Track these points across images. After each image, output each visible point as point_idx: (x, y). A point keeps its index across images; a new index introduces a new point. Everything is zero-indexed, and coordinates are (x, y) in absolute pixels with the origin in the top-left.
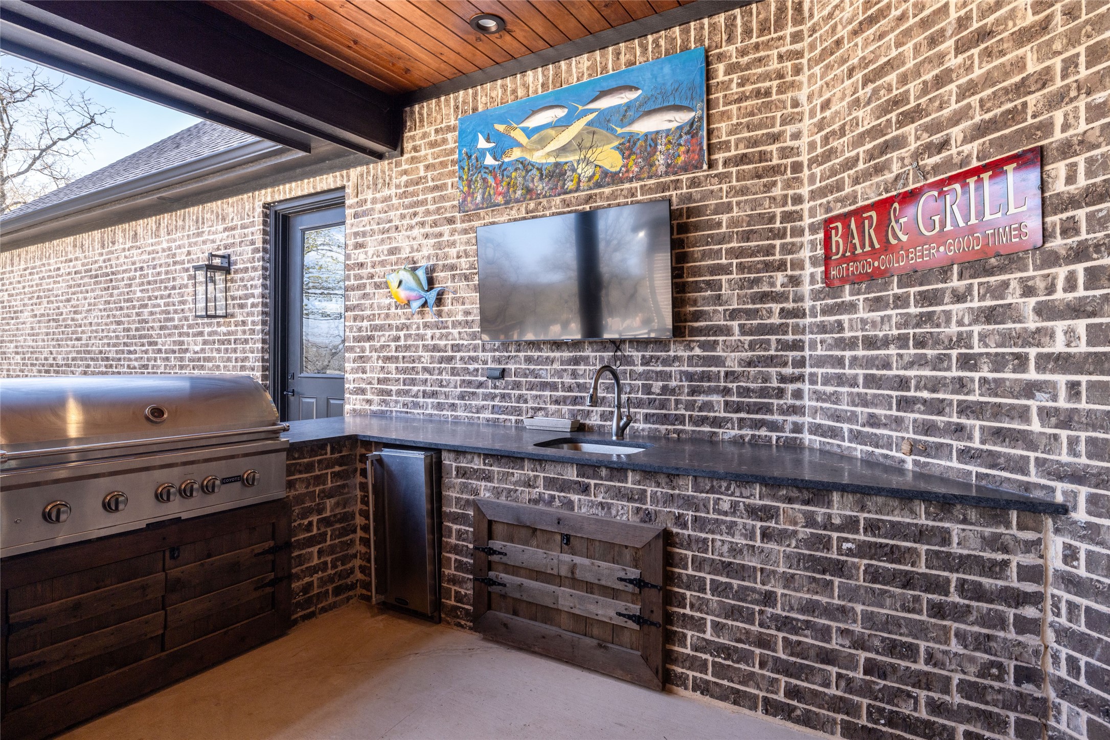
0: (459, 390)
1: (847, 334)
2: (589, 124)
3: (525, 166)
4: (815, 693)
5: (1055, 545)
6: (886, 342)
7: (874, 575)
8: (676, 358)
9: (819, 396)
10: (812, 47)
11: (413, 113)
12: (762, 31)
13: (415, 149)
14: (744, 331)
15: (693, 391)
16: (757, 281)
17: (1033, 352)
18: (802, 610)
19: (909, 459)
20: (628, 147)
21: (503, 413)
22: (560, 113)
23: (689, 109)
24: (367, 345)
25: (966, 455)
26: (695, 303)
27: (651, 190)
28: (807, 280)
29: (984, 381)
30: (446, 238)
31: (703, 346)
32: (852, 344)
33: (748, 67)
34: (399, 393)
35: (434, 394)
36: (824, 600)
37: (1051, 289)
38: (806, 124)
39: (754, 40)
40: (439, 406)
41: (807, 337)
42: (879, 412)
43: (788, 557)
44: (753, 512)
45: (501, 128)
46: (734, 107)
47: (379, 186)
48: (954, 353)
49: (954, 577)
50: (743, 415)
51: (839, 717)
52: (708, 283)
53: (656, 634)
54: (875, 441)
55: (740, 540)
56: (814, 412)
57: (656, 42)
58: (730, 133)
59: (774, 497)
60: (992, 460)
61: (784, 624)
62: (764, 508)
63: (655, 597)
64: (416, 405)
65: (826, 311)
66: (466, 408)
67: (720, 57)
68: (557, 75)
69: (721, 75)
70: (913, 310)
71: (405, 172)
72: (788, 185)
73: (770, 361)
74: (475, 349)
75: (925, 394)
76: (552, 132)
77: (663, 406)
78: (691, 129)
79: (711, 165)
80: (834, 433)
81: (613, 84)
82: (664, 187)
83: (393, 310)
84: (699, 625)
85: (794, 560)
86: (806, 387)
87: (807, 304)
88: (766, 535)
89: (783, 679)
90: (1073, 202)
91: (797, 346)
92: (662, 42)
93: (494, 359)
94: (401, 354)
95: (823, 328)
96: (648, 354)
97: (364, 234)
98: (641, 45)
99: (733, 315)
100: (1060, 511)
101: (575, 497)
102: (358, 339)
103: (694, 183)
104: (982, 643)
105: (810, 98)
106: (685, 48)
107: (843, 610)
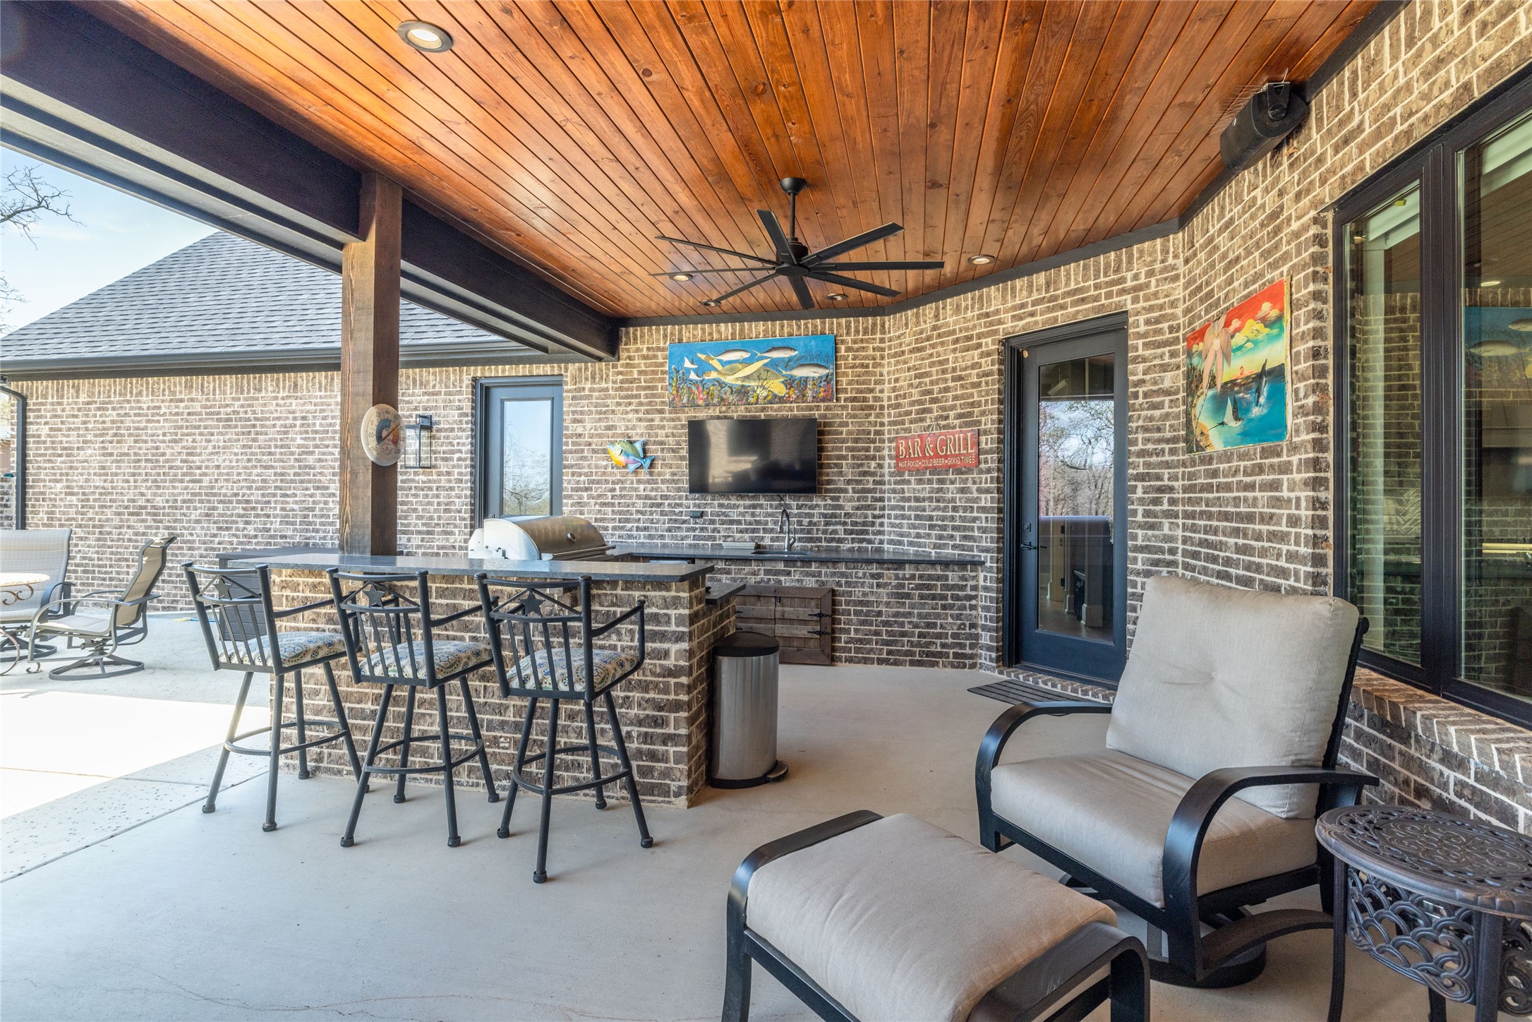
0: (667, 525)
1: (907, 495)
2: (765, 365)
3: (721, 384)
4: (898, 651)
5: (982, 575)
6: (924, 500)
7: (922, 597)
8: (817, 506)
9: (892, 525)
10: (890, 348)
11: (627, 333)
12: (865, 333)
13: (629, 358)
14: (854, 491)
15: (827, 524)
16: (861, 465)
17: (975, 505)
18: (893, 616)
19: (933, 551)
20: (789, 383)
21: (702, 540)
22: (746, 355)
23: (826, 368)
24: (585, 494)
25: (954, 547)
26: (828, 475)
27: (803, 409)
28: (887, 466)
29: (960, 516)
30: (657, 423)
31: (832, 499)
32: (909, 500)
33: (857, 350)
34: (614, 528)
35: (646, 529)
36: (902, 610)
37: (981, 483)
38: (886, 386)
39: (860, 337)
40: (650, 537)
41: (886, 495)
42: (921, 531)
43: (887, 594)
44: (873, 576)
45: (703, 357)
46: (850, 371)
47: (597, 380)
48: (950, 505)
49: (949, 593)
50: (854, 536)
51: (908, 658)
52: (835, 464)
53: (828, 638)
54: (919, 545)
55: (867, 589)
56: (890, 533)
57: (806, 324)
58: (847, 384)
59: (882, 569)
60: (962, 548)
61: (886, 623)
62: (877, 574)
63: (827, 620)
64: (630, 537)
65: (896, 483)
66: (672, 537)
67: (843, 342)
68: (742, 330)
69: (843, 352)
70: (935, 486)
71: (621, 373)
72: (877, 416)
73: (868, 507)
74: (680, 498)
75: (940, 523)
76: (740, 366)
77: (809, 532)
78: (827, 379)
79: (838, 400)
80: (900, 543)
81: (781, 345)
82: (811, 409)
83: (609, 469)
84: (848, 631)
85: (889, 595)
86: (886, 521)
87: (887, 478)
88: (878, 586)
89: (885, 648)
90: (987, 452)
91: (881, 499)
92: (810, 326)
93: (695, 505)
94: (616, 501)
95: (894, 491)
96: (800, 503)
97: (582, 413)
98: (797, 325)
99: (849, 482)
100: (983, 563)
101: (783, 578)
102: (577, 490)
103: (827, 408)
104: (958, 617)
105: (889, 373)
106: (823, 333)
107: (909, 613)
